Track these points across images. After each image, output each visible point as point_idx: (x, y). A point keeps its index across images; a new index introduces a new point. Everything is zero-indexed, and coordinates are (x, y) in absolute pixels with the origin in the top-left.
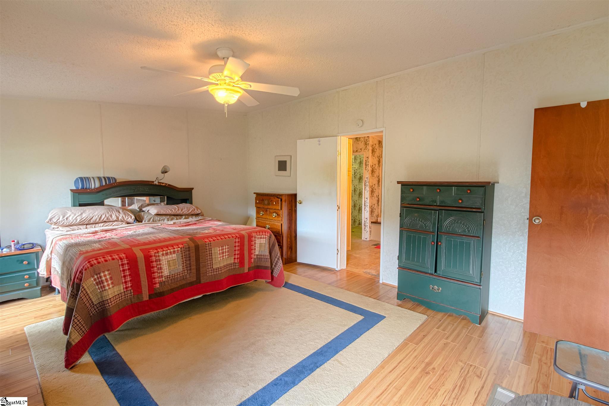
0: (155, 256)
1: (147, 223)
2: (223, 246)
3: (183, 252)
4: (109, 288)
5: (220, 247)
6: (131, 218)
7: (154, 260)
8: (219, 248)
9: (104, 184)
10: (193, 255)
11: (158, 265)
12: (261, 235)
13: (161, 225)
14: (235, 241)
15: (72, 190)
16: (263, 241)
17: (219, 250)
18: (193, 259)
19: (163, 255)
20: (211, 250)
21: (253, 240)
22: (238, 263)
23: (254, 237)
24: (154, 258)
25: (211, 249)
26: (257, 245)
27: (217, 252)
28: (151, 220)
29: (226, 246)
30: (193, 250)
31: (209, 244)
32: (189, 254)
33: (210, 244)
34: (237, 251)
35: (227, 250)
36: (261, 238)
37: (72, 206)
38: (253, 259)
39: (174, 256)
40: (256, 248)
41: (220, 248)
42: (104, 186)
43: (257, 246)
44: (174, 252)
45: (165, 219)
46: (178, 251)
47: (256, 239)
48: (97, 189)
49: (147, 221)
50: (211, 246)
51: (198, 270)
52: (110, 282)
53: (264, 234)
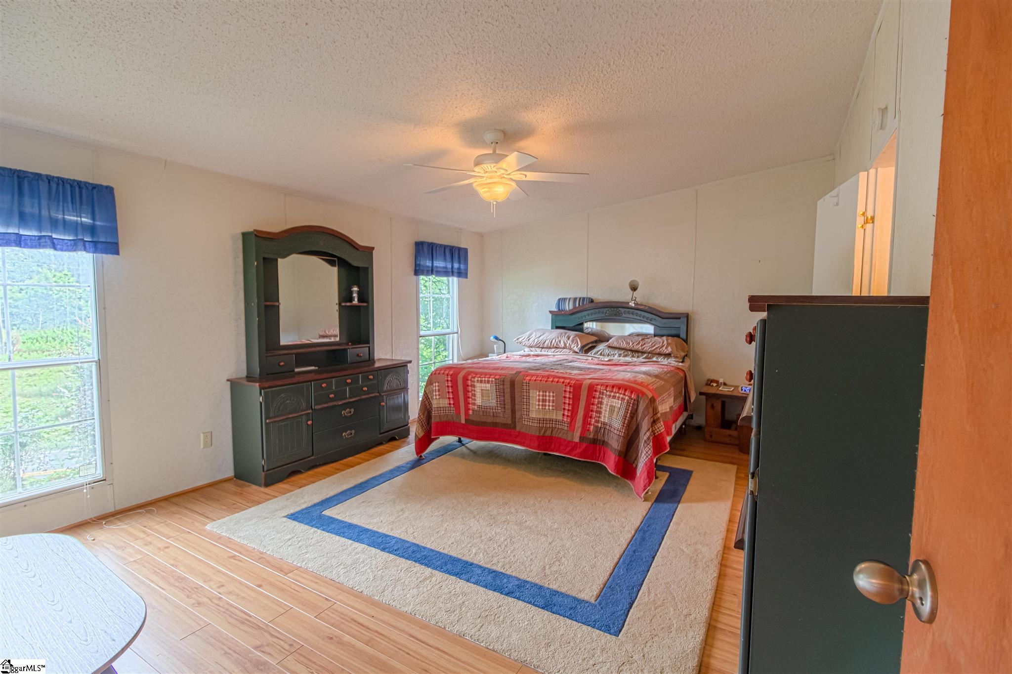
0: (471, 380)
1: (593, 355)
2: (546, 392)
3: (497, 384)
4: (436, 399)
5: (541, 391)
6: (577, 347)
7: (470, 384)
8: (539, 392)
9: (577, 305)
10: (508, 391)
11: (472, 390)
12: (615, 393)
13: (592, 359)
14: (564, 389)
15: (551, 312)
16: (617, 403)
17: (539, 395)
18: (508, 396)
19: (478, 381)
20: (529, 392)
21: (597, 396)
22: (568, 424)
23: (600, 392)
24: (470, 382)
25: (529, 390)
26: (604, 406)
27: (536, 397)
28: (599, 352)
29: (549, 392)
30: (507, 385)
31: (526, 383)
32: (504, 389)
33: (529, 383)
34: (567, 405)
35: (551, 398)
36: (614, 397)
37: (552, 328)
38: (592, 427)
39: (488, 385)
40: (603, 412)
41: (541, 393)
42: (577, 307)
43: (604, 408)
44: (488, 382)
45: (616, 354)
46: (492, 381)
47: (604, 397)
48: (570, 310)
49: (593, 354)
50: (529, 386)
51: (513, 412)
52: (437, 393)
53: (622, 391)
